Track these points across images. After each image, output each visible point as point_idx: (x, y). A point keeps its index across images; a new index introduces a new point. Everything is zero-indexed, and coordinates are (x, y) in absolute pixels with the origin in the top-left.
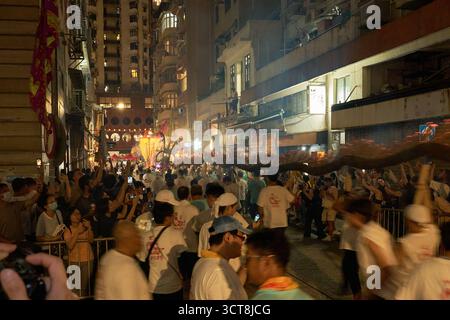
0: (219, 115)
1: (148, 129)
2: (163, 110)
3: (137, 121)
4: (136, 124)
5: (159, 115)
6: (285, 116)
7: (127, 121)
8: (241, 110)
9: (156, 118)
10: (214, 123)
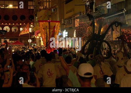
0: (80, 12)
1: (30, 24)
2: (40, 10)
3: (23, 18)
4: (22, 20)
5: (38, 13)
6: (127, 13)
7: (15, 18)
8: (96, 9)
9: (36, 15)
10: (77, 18)
